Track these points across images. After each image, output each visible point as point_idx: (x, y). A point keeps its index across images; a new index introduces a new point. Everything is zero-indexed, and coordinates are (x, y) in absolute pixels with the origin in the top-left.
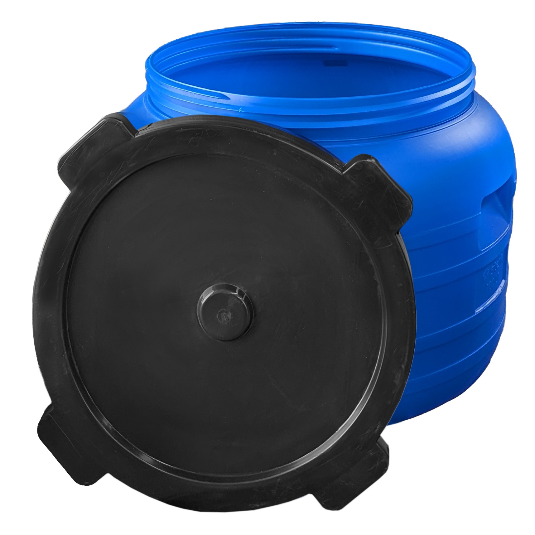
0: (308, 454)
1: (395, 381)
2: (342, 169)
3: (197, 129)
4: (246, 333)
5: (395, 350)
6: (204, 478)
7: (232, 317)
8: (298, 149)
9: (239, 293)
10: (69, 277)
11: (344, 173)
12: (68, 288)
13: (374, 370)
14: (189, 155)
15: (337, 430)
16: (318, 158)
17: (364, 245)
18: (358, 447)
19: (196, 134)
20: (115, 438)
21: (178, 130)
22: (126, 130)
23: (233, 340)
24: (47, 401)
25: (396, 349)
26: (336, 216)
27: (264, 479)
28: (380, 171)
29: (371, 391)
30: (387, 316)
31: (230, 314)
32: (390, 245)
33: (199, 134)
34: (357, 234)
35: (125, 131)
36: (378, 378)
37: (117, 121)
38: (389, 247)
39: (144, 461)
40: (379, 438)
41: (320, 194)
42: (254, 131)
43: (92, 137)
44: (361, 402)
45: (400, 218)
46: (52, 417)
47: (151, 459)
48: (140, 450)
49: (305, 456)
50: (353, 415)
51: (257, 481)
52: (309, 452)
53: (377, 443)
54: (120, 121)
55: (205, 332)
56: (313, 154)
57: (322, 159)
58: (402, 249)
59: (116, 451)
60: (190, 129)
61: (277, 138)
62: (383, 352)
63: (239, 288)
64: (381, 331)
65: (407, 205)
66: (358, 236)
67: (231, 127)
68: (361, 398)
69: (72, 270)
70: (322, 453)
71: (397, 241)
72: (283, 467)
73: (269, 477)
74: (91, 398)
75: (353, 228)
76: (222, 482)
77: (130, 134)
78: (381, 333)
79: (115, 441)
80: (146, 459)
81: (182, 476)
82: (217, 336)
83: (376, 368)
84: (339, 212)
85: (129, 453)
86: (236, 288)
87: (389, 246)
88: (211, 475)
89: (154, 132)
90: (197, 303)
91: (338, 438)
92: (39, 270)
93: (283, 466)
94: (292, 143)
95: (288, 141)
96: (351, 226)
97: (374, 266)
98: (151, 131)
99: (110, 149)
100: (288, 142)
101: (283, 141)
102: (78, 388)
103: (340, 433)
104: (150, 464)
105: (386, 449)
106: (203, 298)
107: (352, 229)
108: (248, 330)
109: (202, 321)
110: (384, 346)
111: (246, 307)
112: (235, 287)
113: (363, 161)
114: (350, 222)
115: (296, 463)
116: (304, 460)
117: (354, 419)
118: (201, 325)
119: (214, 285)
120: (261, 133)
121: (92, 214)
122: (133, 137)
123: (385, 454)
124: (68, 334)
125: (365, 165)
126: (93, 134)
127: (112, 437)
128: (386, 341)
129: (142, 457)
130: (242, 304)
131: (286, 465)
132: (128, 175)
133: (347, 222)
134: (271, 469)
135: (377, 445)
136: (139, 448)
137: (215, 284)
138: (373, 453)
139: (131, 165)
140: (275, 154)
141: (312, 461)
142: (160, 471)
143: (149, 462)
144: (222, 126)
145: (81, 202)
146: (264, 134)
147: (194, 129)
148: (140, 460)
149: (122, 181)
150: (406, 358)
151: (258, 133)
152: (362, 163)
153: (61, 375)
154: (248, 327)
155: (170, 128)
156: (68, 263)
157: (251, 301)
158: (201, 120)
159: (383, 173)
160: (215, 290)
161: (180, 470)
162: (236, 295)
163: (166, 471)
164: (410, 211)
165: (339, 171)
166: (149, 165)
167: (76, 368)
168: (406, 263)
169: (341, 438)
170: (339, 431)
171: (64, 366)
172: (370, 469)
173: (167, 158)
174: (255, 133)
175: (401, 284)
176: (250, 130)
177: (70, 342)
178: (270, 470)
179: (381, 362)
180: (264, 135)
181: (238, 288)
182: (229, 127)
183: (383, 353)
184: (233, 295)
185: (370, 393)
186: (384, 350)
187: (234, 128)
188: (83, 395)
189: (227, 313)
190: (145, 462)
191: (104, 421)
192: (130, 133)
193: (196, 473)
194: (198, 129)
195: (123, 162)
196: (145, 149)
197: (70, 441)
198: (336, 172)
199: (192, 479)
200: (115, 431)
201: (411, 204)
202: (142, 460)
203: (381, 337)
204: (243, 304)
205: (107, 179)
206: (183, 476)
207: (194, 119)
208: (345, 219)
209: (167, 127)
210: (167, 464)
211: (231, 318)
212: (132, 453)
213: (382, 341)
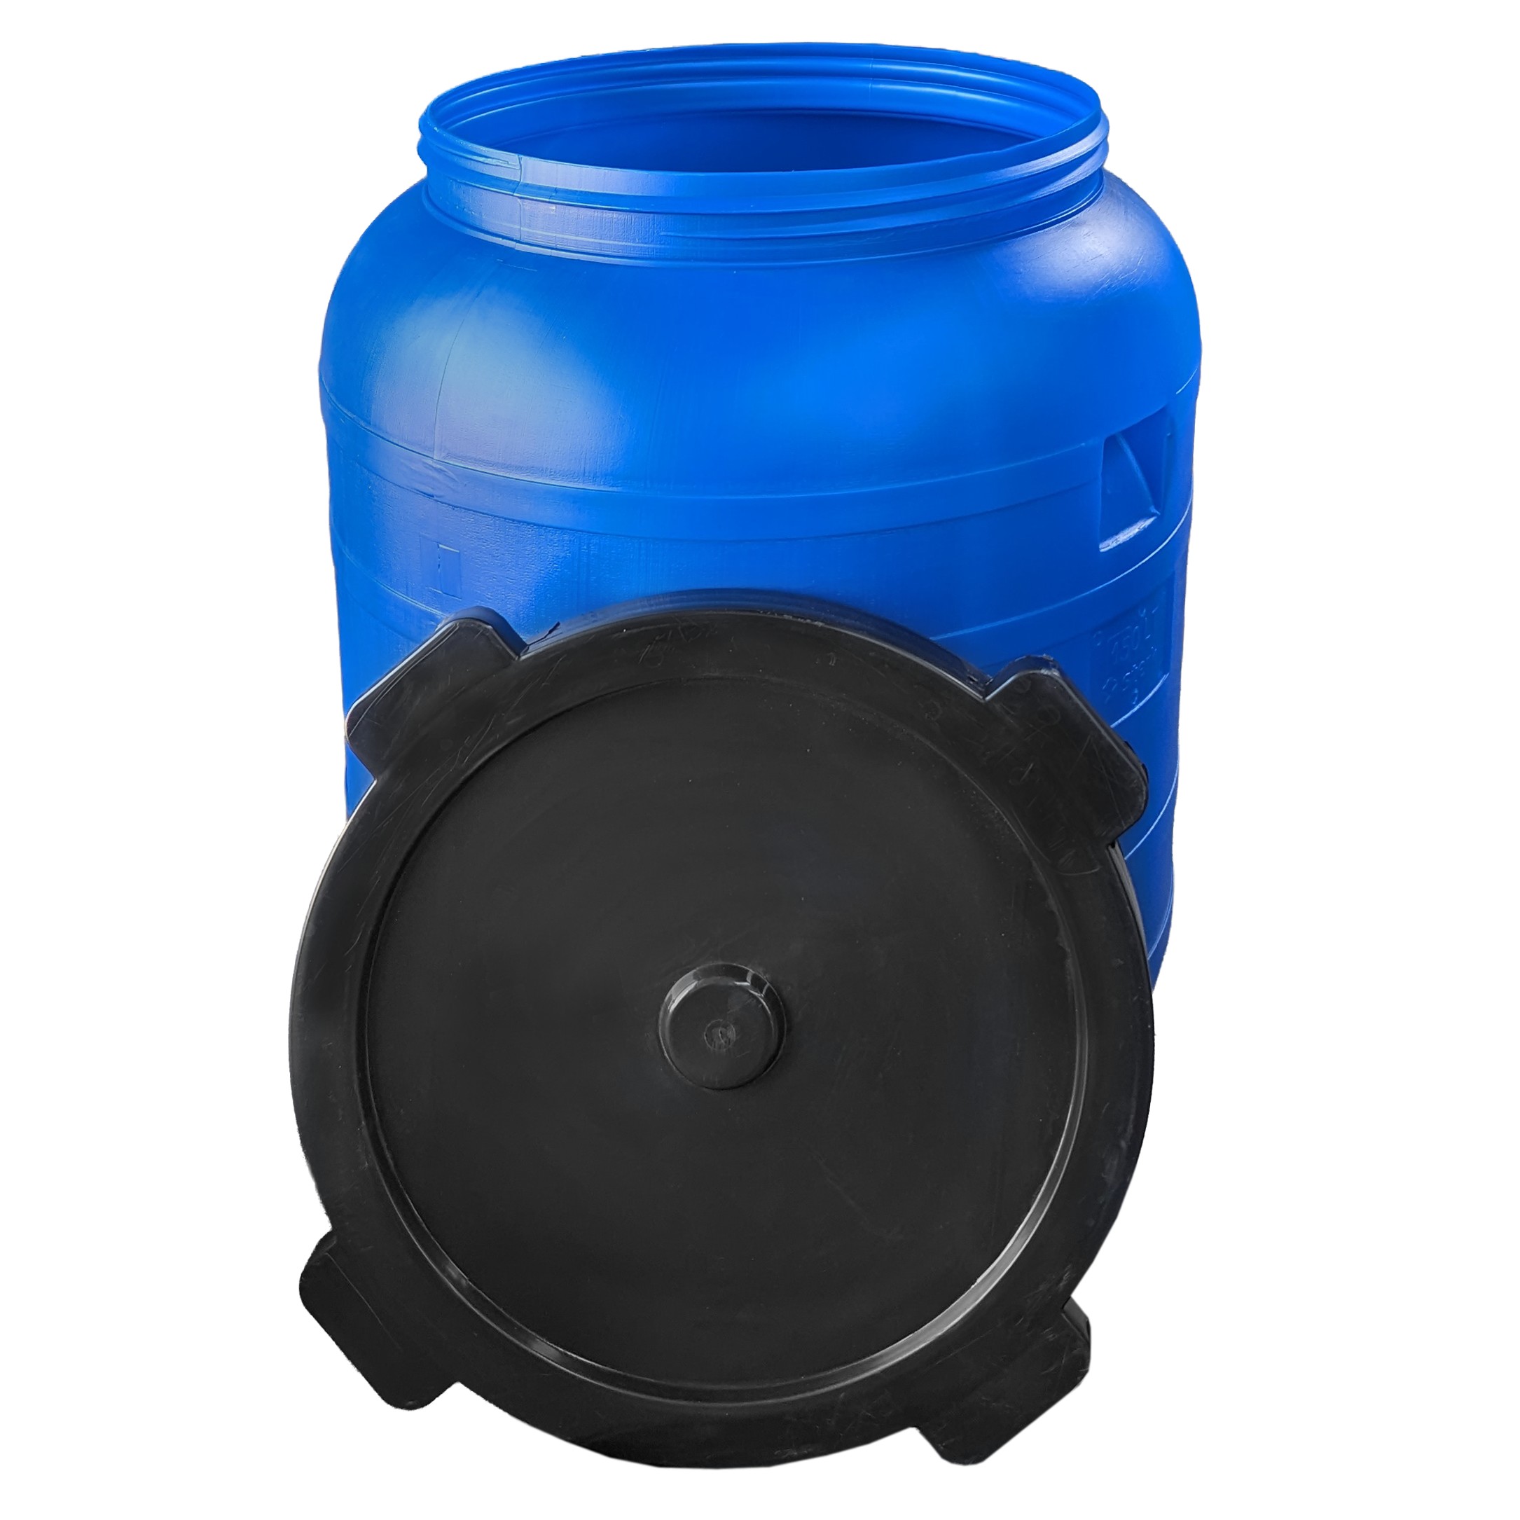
0: (909, 1337)
1: (1105, 1176)
2: (983, 690)
3: (658, 626)
4: (768, 1070)
5: (1105, 1107)
6: (673, 1393)
7: (737, 1035)
8: (884, 648)
9: (752, 984)
10: (373, 964)
11: (988, 698)
12: (369, 988)
13: (1057, 1149)
14: (640, 687)
15: (973, 1284)
16: (930, 665)
17: (1034, 864)
18: (1020, 1321)
19: (657, 638)
20: (473, 1305)
21: (617, 635)
22: (501, 645)
23: (740, 1086)
24: (322, 1225)
25: (1108, 1104)
26: (972, 797)
27: (809, 1394)
28: (1070, 698)
29: (1051, 1195)
30: (1087, 1031)
31: (734, 1029)
32: (1096, 870)
33: (662, 637)
34: (1020, 839)
35: (498, 646)
36: (1067, 1167)
37: (480, 626)
38: (1093, 873)
39: (539, 1355)
40: (1069, 1302)
41: (934, 748)
42: (786, 617)
43: (424, 663)
44: (1028, 1221)
45: (1118, 812)
46: (332, 1259)
47: (556, 1351)
48: (530, 1332)
49: (900, 1342)
50: (1009, 1249)
51: (793, 1398)
52: (910, 1333)
53: (1064, 1312)
54: (488, 624)
55: (677, 1072)
56: (917, 656)
57: (938, 667)
58: (1124, 882)
59: (476, 1334)
60: (643, 629)
61: (837, 627)
62: (1079, 1110)
63: (753, 970)
64: (1074, 1062)
65: (1133, 785)
66: (1021, 845)
67: (734, 613)
68: (1028, 1211)
69: (379, 949)
70: (939, 1334)
71: (1111, 862)
72: (852, 1367)
73: (819, 1388)
74: (421, 1220)
75: (1011, 826)
76: (714, 1400)
77: (508, 653)
78: (1074, 1066)
79: (474, 1312)
80: (545, 1350)
81: (624, 1388)
82: (704, 1079)
83: (1061, 1144)
84: (978, 787)
85: (505, 1338)
86: (747, 971)
87: (1093, 871)
88: (691, 1385)
89: (563, 643)
90: (660, 1009)
91: (976, 1301)
92: (305, 944)
93: (852, 1365)
94: (870, 634)
95: (861, 632)
96: (1005, 820)
97: (1057, 913)
98: (555, 644)
99: (464, 688)
100: (862, 634)
101: (850, 633)
102: (391, 1199)
103: (981, 1289)
104: (552, 1361)
105: (1084, 1326)
106: (673, 998)
107: (1008, 826)
108: (773, 1062)
109: (670, 1050)
110: (1081, 1096)
111: (769, 1012)
112: (744, 969)
113: (1031, 672)
114: (1003, 813)
115: (881, 1356)
116: (899, 1352)
117: (1013, 1259)
118: (668, 1057)
119: (698, 968)
120: (802, 618)
121: (425, 830)
122: (517, 659)
123: (1082, 1338)
124: (370, 1085)
125: (1036, 682)
126: (427, 655)
127: (469, 1304)
128: (1084, 1086)
129: (535, 1346)
130: (760, 1006)
131: (859, 1362)
132: (505, 744)
133: (996, 812)
134: (824, 1370)
135: (1064, 1317)
136: (528, 1328)
137: (699, 966)
138: (1053, 1337)
139: (512, 722)
140: (832, 663)
141: (916, 1353)
142: (574, 1377)
143: (551, 1358)
144: (715, 613)
145: (401, 805)
146: (808, 621)
147: (652, 627)
148: (531, 1353)
149: (491, 758)
150: (1131, 1126)
151: (795, 619)
152: (1028, 677)
153: (353, 1171)
154: (774, 1057)
155: (597, 632)
156: (369, 932)
157: (780, 997)
158: (668, 606)
159: (1077, 704)
160: (699, 980)
161: (620, 1375)
162: (748, 986)
163: (588, 1377)
164: (1140, 800)
165: (978, 695)
166: (551, 719)
167: (388, 1155)
168: (1131, 915)
169: (982, 1302)
170: (978, 1284)
171: (360, 1150)
172: (1046, 1372)
173: (593, 700)
174: (789, 621)
175: (1119, 960)
176: (776, 616)
177: (373, 1100)
178: (822, 1375)
179: (1073, 1132)
180: (807, 624)
181: (751, 972)
182: (730, 613)
183: (1078, 1113)
184: (741, 987)
185: (1048, 1201)
186: (1080, 1105)
187: (742, 613)
188: (402, 1214)
189: (726, 1028)
190: (542, 1357)
191: (450, 1270)
192: (509, 650)
193: (656, 1381)
194: (661, 626)
195: (495, 716)
196: (543, 684)
197: (372, 1311)
198: (970, 696)
199: (647, 1393)
200: (475, 1291)
201: (1143, 783)
202: (534, 1353)
203: (1074, 1075)
204: (763, 1005)
205: (457, 754)
206: (628, 1388)
207: (652, 605)
208: (992, 805)
209: (592, 629)
210: (591, 1360)
211: (735, 1039)
212: (511, 1338)
213: (1075, 1084)
